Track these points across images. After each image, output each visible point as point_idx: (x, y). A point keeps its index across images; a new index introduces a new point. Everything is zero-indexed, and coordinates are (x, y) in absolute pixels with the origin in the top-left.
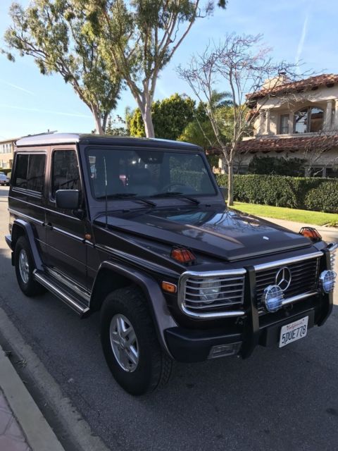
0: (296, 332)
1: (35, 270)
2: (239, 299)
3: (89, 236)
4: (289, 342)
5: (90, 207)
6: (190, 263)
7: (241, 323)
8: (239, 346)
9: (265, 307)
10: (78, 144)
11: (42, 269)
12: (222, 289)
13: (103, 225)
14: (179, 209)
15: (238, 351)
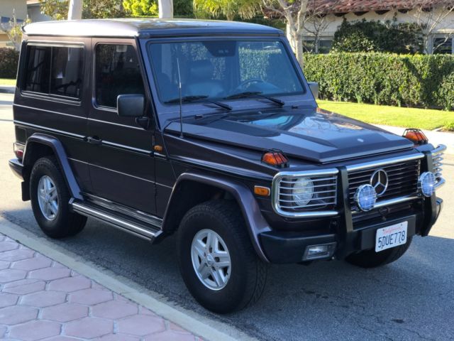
0: (393, 237)
1: (72, 200)
2: (332, 200)
3: (158, 147)
4: (386, 247)
5: (159, 114)
6: (283, 166)
7: (335, 223)
8: (334, 247)
9: (358, 206)
10: (138, 39)
11: (80, 197)
12: (316, 190)
13: (177, 134)
14: (260, 113)
15: (333, 253)
